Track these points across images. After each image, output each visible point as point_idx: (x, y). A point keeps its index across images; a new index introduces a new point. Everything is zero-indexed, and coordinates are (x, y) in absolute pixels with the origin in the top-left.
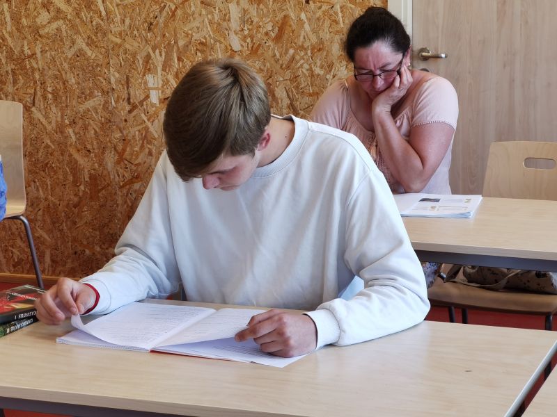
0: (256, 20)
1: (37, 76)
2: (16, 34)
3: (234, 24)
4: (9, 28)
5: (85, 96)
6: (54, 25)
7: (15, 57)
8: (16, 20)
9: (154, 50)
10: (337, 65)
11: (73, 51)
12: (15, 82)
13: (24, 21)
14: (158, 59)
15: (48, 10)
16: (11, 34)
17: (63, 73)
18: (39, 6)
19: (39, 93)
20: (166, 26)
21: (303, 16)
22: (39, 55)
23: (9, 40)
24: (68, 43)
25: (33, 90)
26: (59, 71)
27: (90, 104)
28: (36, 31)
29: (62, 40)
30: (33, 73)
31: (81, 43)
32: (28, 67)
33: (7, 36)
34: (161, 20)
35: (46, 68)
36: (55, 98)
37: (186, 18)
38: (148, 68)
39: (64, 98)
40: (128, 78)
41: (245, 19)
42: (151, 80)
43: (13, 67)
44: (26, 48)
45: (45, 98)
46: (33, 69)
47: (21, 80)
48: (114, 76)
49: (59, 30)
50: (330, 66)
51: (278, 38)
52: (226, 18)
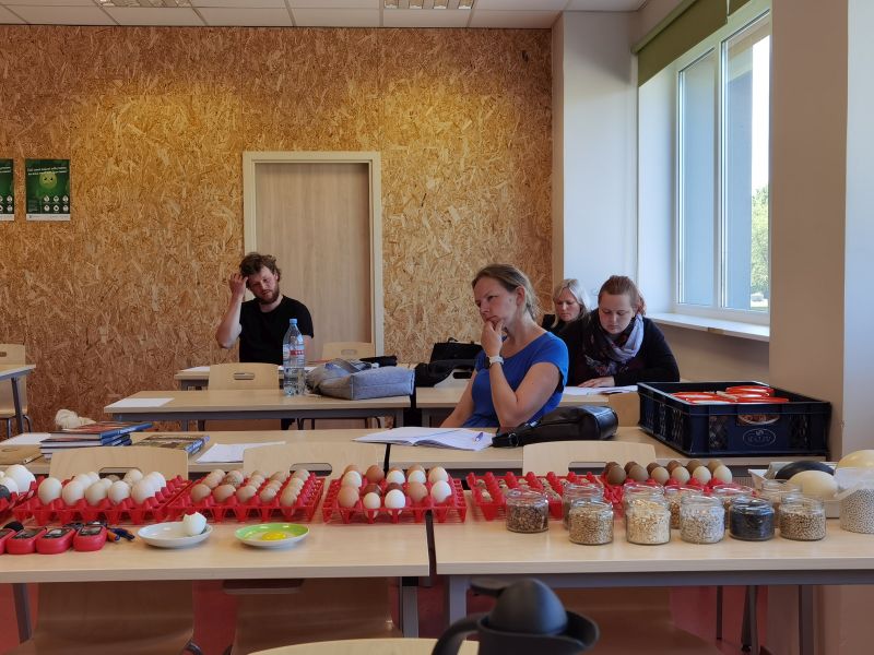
0: (168, 294)
1: (26, 330)
2: (13, 305)
3: (155, 297)
5: (58, 341)
6: (39, 300)
7: (11, 319)
8: (13, 297)
9: (104, 312)
10: (216, 318)
11: (51, 314)
13: (18, 298)
14: (107, 318)
15: (35, 291)
17: (44, 328)
18: (29, 288)
20: (112, 298)
21: (196, 291)
22: (28, 318)
24: (48, 310)
26: (41, 326)
27: (62, 345)
28: (27, 304)
29: (44, 308)
30: (23, 328)
31: (57, 309)
32: (20, 325)
34: (110, 295)
35: (33, 325)
36: (38, 343)
37: (125, 294)
38: (100, 322)
39: (44, 343)
40: (87, 329)
41: (162, 293)
42: (102, 330)
43: (10, 325)
44: (19, 313)
46: (24, 326)
47: (15, 333)
48: (78, 328)
49: (42, 302)
50: (212, 319)
51: (181, 304)
52: (149, 293)
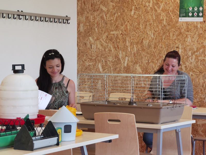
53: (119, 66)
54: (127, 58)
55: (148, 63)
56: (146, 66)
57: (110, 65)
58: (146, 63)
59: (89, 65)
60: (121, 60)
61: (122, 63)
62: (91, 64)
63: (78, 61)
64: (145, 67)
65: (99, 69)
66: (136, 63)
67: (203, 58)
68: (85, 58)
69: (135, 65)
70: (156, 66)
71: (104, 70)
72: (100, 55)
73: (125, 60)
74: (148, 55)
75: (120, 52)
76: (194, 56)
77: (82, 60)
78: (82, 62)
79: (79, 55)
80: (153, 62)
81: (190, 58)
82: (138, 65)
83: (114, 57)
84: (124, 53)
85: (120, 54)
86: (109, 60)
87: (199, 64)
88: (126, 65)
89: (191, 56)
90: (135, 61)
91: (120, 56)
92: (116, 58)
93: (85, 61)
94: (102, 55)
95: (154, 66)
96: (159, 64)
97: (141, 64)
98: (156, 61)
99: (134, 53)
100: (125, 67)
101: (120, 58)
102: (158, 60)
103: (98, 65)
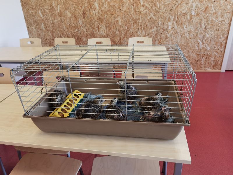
0: (200, 7)
1: (140, 24)
2: (135, 13)
3: (194, 8)
4: (133, 12)
5: (152, 28)
7: (134, 19)
8: (135, 10)
9: (171, 16)
10: (219, 17)
11: (150, 17)
12: (134, 26)
13: (137, 10)
14: (172, 18)
15: (144, 7)
16: (133, 14)
17: (146, 23)
18: (141, 6)
19: (140, 28)
20: (175, 9)
21: (212, 5)
22: (140, 18)
23: (133, 15)
25: (138, 28)
26: (145, 22)
27: (153, 30)
28: (140, 13)
29: (147, 15)
30: (138, 23)
31: (152, 15)
32: (137, 22)
33: (132, 14)
35: (142, 22)
36: (144, 29)
37: (181, 7)
38: (169, 20)
39: (146, 29)
40: (163, 23)
41: (197, 7)
42: (169, 23)
43: (133, 22)
44: (137, 17)
45: (141, 29)
46: (139, 22)
47: (135, 25)
48: (160, 23)
49: (146, 12)
51: (205, 11)
52: (192, 6)
53: (54, 12)
54: (59, 6)
55: (75, 9)
56: (74, 11)
57: (47, 12)
58: (74, 9)
59: (32, 13)
60: (55, 7)
61: (56, 10)
62: (33, 11)
63: (23, 10)
64: (73, 13)
65: (40, 15)
66: (66, 9)
67: (113, 4)
68: (27, 7)
69: (66, 11)
70: (81, 11)
71: (44, 16)
72: (38, 5)
73: (58, 8)
74: (74, 3)
75: (53, 2)
76: (107, 3)
77: (26, 9)
78: (26, 11)
79: (22, 5)
80: (78, 8)
81: (104, 4)
82: (68, 11)
83: (49, 6)
84: (56, 2)
85: (53, 3)
86: (46, 8)
87: (111, 8)
88: (59, 11)
89: (105, 3)
90: (65, 8)
91: (54, 5)
92: (51, 7)
93: (28, 9)
94: (40, 4)
95: (79, 11)
96: (83, 10)
97: (70, 10)
98: (81, 8)
99: (63, 2)
100: (58, 13)
101: (54, 6)
102: (81, 7)
103: (39, 12)
